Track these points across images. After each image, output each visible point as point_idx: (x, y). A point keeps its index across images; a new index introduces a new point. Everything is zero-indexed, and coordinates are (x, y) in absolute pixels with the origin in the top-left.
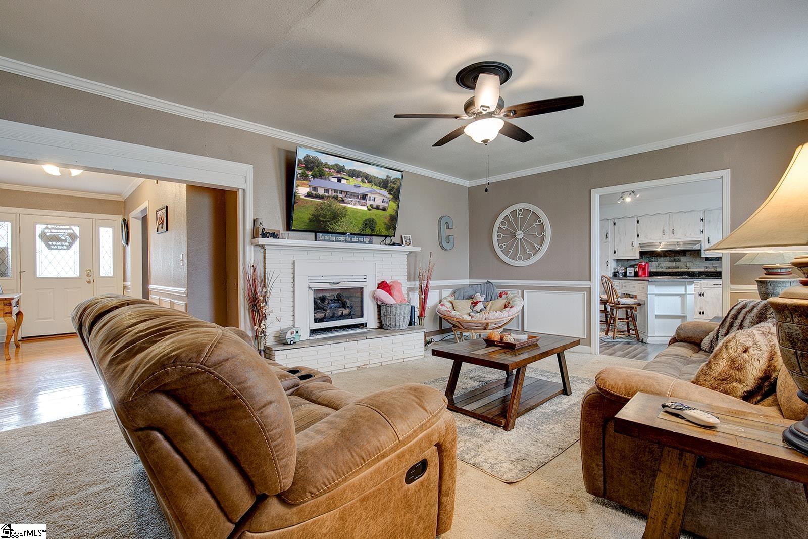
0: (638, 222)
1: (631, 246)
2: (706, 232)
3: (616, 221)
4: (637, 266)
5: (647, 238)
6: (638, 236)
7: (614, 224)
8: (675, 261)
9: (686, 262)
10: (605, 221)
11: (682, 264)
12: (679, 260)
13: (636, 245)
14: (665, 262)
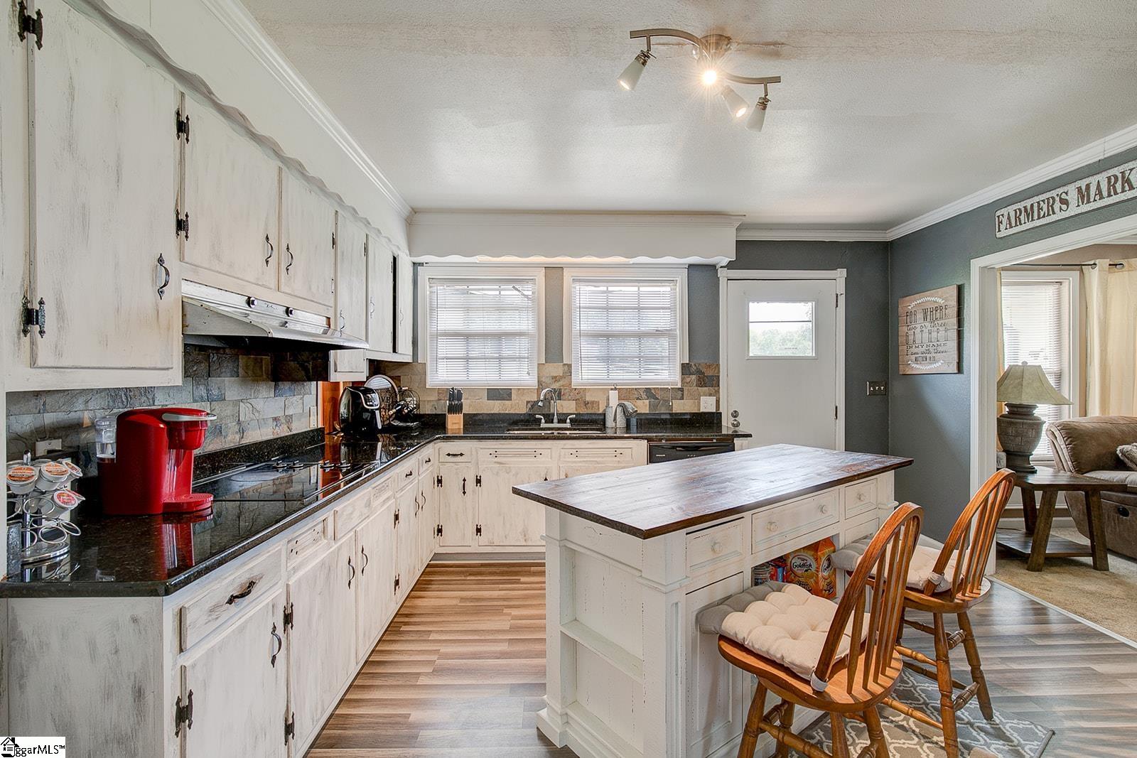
1: (150, 292)
6: (182, 225)
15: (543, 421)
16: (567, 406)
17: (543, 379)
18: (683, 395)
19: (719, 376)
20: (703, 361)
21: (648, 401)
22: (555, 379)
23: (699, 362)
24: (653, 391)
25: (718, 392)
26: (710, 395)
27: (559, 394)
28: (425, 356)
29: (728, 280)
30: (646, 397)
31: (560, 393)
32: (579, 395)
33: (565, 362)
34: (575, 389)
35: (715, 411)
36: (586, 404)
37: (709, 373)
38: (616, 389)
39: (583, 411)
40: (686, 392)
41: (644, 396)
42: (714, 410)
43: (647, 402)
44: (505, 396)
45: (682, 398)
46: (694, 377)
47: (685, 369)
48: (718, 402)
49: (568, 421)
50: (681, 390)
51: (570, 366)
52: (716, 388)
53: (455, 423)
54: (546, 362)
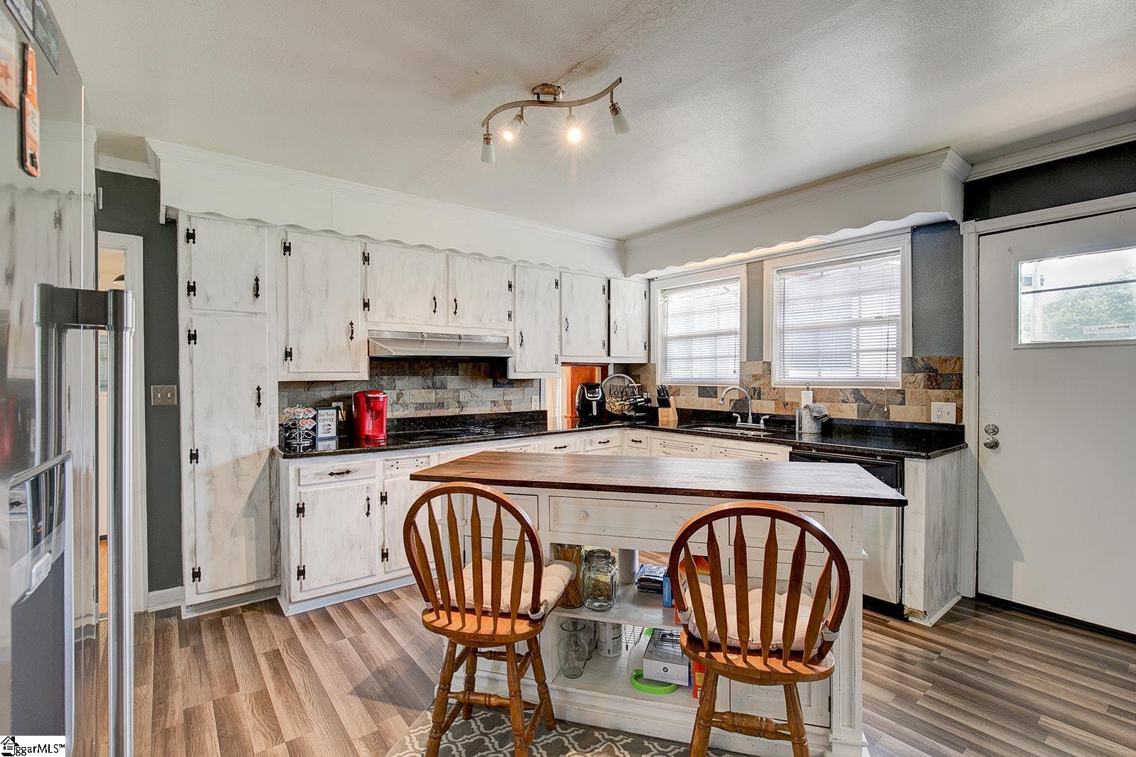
0: (366, 259)
1: (345, 338)
2: (518, 315)
3: (293, 239)
4: (341, 404)
5: (392, 316)
6: (366, 305)
7: (287, 249)
8: (434, 387)
9: (457, 390)
10: (251, 227)
11: (450, 395)
12: (444, 387)
13: (361, 335)
14: (413, 392)
15: (739, 420)
16: (766, 407)
17: (744, 378)
18: (904, 398)
19: (961, 375)
20: (935, 354)
21: (856, 404)
22: (756, 378)
23: (929, 355)
24: (863, 393)
25: (960, 396)
26: (947, 400)
27: (757, 394)
28: (657, 358)
29: (980, 235)
30: (854, 400)
31: (759, 392)
32: (779, 395)
33: (764, 360)
34: (774, 388)
35: (955, 423)
36: (786, 404)
37: (947, 369)
38: (808, 389)
39: (782, 412)
40: (908, 396)
41: (851, 398)
42: (953, 422)
43: (855, 406)
44: (712, 393)
45: (903, 403)
46: (920, 376)
47: (910, 365)
48: (959, 411)
49: (762, 421)
50: (902, 392)
51: (769, 364)
52: (957, 392)
53: (668, 416)
54: (748, 361)
